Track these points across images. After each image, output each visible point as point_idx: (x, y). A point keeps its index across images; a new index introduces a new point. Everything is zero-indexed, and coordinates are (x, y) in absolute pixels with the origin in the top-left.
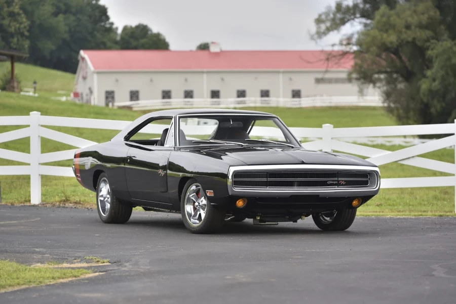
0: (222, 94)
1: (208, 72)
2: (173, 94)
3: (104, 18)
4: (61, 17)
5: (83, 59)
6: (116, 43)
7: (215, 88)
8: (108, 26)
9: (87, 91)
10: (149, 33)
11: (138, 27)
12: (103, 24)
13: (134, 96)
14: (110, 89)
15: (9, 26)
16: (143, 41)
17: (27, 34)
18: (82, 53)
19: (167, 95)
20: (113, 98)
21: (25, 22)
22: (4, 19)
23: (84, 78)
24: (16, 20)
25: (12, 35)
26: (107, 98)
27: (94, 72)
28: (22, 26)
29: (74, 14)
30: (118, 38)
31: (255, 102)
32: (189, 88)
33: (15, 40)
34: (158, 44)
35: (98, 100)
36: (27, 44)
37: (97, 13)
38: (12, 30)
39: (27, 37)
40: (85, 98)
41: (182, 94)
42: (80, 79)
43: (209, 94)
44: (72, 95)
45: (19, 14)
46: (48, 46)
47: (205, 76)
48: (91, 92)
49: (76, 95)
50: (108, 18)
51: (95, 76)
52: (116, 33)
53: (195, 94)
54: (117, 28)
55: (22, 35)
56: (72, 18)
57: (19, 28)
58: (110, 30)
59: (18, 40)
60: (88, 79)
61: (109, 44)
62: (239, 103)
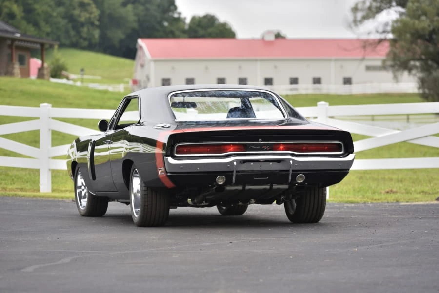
0: (275, 81)
1: (262, 60)
2: (227, 81)
3: (172, 8)
4: (130, 7)
5: (141, 47)
6: (184, 31)
7: (268, 76)
8: (176, 15)
9: (145, 79)
10: (216, 22)
11: (205, 17)
12: (171, 14)
13: (190, 83)
14: (166, 77)
15: (80, 16)
16: (210, 30)
17: (97, 23)
18: (141, 42)
19: (221, 82)
21: (96, 12)
22: (74, 9)
23: (142, 66)
24: (86, 10)
25: (83, 25)
26: (163, 85)
27: (151, 61)
28: (92, 16)
29: (143, 4)
30: (187, 27)
31: (307, 89)
32: (243, 76)
33: (85, 30)
34: (224, 32)
36: (96, 33)
37: (165, 4)
38: (83, 19)
39: (97, 27)
40: (143, 85)
41: (237, 81)
42: (139, 68)
43: (263, 81)
44: (131, 83)
45: (89, 5)
46: (117, 35)
47: (259, 64)
48: (148, 79)
49: (135, 82)
50: (176, 8)
51: (152, 64)
52: (184, 23)
53: (249, 81)
54: (185, 18)
55: (92, 24)
56: (141, 8)
57: (90, 18)
58: (179, 20)
59: (88, 30)
60: (146, 67)
61: (177, 33)
62: (291, 90)
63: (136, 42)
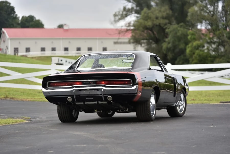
0: (69, 49)
1: (63, 39)
2: (46, 49)
3: (13, 12)
5: (4, 32)
6: (19, 24)
7: (66, 46)
8: (14, 16)
9: (6, 48)
10: (34, 19)
11: (29, 17)
12: (12, 15)
13: (28, 50)
14: (16, 47)
16: (31, 23)
18: (3, 29)
19: (43, 49)
20: (18, 51)
23: (4, 42)
26: (15, 51)
27: (8, 39)
30: (20, 22)
31: (85, 53)
32: (54, 46)
34: (38, 25)
35: (10, 52)
37: (9, 10)
40: (4, 51)
41: (51, 49)
42: (2, 42)
43: (63, 49)
47: (61, 41)
48: (7, 48)
50: (15, 12)
51: (9, 41)
52: (18, 20)
53: (57, 49)
54: (19, 17)
58: (16, 18)
60: (6, 42)
61: (15, 25)
62: (78, 53)
63: (1, 29)
